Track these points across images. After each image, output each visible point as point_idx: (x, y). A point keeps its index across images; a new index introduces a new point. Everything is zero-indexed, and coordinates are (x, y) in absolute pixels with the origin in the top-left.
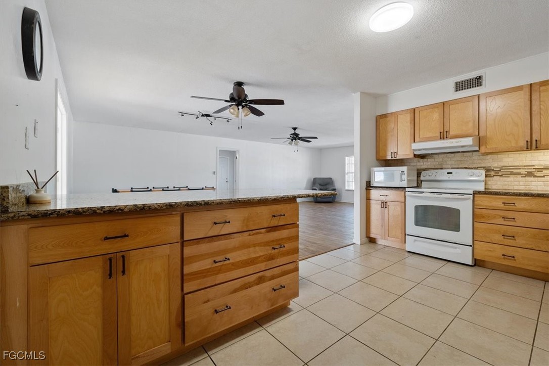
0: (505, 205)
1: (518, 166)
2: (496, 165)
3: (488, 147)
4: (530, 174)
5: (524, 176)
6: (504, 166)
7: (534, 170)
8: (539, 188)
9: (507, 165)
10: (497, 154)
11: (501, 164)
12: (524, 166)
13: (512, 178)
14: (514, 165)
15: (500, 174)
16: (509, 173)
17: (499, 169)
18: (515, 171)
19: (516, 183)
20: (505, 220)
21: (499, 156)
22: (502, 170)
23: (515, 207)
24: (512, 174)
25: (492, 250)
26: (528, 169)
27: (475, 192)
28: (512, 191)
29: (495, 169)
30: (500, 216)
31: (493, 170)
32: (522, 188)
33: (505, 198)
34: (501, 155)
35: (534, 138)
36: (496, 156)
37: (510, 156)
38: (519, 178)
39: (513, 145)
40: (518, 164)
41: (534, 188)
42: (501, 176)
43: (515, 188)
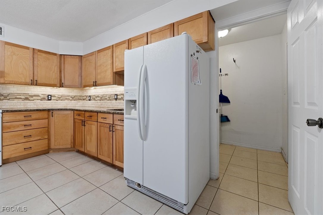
0: (25, 118)
1: (20, 94)
2: (5, 92)
3: (6, 79)
4: (27, 99)
5: (24, 99)
6: (10, 93)
7: (29, 96)
8: (32, 106)
9: (13, 93)
10: (6, 85)
11: (9, 92)
12: (24, 94)
13: (16, 101)
14: (17, 93)
15: (8, 98)
16: (14, 98)
17: (7, 95)
18: (18, 97)
19: (18, 104)
20: (25, 127)
21: (7, 86)
22: (9, 96)
23: (31, 118)
24: (16, 98)
25: (16, 148)
26: (26, 95)
27: (3, 111)
28: (30, 109)
29: (4, 95)
30: (22, 125)
31: (2, 95)
32: (22, 107)
33: (25, 113)
34: (9, 86)
35: (35, 79)
36: (5, 86)
37: (15, 87)
38: (20, 101)
39: (23, 81)
40: (20, 93)
41: (29, 106)
42: (9, 99)
43: (18, 107)
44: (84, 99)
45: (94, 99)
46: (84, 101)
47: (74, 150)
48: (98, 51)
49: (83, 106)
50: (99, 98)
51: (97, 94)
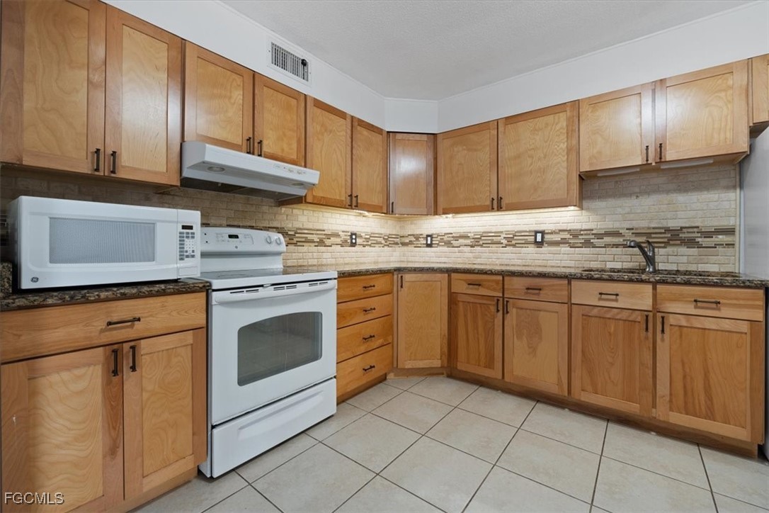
0: (364, 291)
2: (290, 226)
3: (315, 193)
9: (302, 227)
17: (294, 233)
20: (364, 314)
22: (296, 235)
25: (353, 368)
29: (289, 232)
30: (361, 309)
35: (354, 194)
39: (338, 197)
40: (312, 227)
44: (404, 244)
45: (448, 244)
46: (405, 248)
47: (443, 374)
48: (507, 118)
49: (403, 260)
50: (468, 242)
51: (462, 230)
